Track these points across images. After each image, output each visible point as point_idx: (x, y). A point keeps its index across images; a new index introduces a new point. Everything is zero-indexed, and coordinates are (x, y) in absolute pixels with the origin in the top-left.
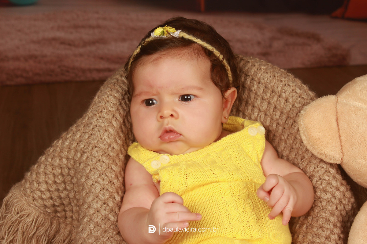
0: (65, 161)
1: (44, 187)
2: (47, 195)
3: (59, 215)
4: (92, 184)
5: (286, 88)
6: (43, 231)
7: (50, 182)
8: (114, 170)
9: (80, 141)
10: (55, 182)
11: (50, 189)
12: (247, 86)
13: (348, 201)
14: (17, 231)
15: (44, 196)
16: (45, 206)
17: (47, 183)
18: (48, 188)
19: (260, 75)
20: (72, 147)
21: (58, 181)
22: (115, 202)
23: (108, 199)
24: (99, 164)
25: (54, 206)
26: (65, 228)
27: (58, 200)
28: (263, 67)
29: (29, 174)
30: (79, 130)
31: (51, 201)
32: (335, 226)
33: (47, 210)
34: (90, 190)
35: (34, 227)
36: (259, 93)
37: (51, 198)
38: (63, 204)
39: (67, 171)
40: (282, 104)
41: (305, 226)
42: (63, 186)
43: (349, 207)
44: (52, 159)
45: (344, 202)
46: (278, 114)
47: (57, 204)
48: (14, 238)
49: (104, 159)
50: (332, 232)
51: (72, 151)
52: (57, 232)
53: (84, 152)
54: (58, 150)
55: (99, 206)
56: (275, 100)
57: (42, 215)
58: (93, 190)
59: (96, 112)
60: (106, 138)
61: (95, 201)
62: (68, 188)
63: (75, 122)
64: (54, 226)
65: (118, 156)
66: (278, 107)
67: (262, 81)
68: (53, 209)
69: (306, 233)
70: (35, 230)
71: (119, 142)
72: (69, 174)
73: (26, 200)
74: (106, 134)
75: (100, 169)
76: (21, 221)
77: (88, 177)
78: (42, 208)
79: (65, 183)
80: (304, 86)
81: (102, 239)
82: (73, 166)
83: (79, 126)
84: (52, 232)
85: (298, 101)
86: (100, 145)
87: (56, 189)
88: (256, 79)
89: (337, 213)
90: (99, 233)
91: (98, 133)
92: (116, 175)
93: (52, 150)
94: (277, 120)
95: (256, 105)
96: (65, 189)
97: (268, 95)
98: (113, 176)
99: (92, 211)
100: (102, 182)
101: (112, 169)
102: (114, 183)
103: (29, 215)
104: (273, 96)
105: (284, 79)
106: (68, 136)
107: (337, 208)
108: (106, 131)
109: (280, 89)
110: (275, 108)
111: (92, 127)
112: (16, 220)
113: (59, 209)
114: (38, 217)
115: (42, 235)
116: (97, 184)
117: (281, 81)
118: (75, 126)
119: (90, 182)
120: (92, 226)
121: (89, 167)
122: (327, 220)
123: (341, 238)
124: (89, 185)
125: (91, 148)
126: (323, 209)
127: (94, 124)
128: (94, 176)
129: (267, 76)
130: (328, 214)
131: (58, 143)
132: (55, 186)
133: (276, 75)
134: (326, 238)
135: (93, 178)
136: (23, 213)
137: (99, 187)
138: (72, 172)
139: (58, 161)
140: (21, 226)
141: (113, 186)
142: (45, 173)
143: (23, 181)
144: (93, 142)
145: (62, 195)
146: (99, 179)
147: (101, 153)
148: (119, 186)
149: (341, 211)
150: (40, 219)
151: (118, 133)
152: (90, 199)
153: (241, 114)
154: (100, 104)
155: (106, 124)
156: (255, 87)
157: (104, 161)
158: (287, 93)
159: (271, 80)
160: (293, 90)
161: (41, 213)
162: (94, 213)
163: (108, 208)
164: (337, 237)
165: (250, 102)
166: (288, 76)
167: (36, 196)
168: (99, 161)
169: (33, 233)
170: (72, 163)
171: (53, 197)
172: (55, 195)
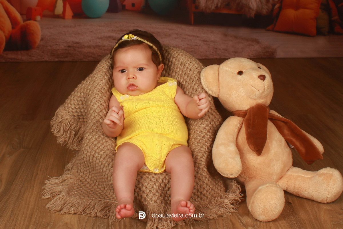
0: (82, 94)
1: (73, 106)
2: (74, 110)
3: (81, 120)
4: (93, 105)
5: (191, 64)
6: (73, 128)
7: (76, 104)
8: (104, 99)
9: (89, 85)
10: (78, 104)
11: (76, 107)
12: (173, 62)
13: (217, 120)
14: (61, 127)
15: (73, 111)
16: (74, 116)
17: (74, 104)
18: (75, 106)
19: (179, 57)
20: (86, 87)
21: (80, 104)
22: (103, 113)
23: (100, 112)
24: (97, 96)
25: (78, 115)
26: (84, 127)
27: (80, 113)
28: (181, 53)
29: (67, 100)
30: (89, 80)
31: (77, 113)
32: (208, 131)
33: (75, 117)
34: (92, 108)
35: (69, 125)
36: (178, 66)
37: (77, 112)
38: (83, 115)
39: (83, 99)
40: (188, 71)
41: (194, 131)
42: (82, 106)
43: (217, 123)
44: (77, 93)
45: (214, 120)
46: (186, 76)
47: (79, 115)
48: (60, 130)
49: (99, 93)
50: (206, 134)
51: (86, 89)
52: (80, 128)
53: (91, 90)
54: (80, 89)
55: (95, 115)
56: (185, 70)
57: (73, 120)
58: (93, 108)
59: (97, 72)
60: (101, 83)
61: (94, 113)
62: (84, 107)
63: (88, 76)
64: (79, 125)
65: (107, 93)
66: (187, 73)
67: (180, 60)
68: (78, 117)
69: (194, 134)
70: (69, 127)
71: (107, 86)
72: (84, 101)
73: (65, 112)
74: (101, 82)
75: (97, 98)
76: (63, 122)
77: (91, 102)
78: (73, 117)
79: (83, 105)
80: (200, 63)
81: (96, 130)
82: (86, 97)
83: (89, 78)
84: (78, 128)
85: (196, 70)
86: (98, 87)
87: (79, 108)
88: (177, 59)
89: (210, 125)
90: (95, 128)
91: (97, 81)
92: (105, 102)
93: (77, 89)
94: (186, 79)
95: (177, 72)
96: (83, 108)
97: (182, 67)
98: (103, 102)
99: (92, 117)
100: (97, 104)
101: (103, 98)
102: (103, 105)
103: (66, 119)
104: (185, 68)
105: (190, 60)
106: (84, 83)
107: (210, 123)
108: (101, 80)
109: (187, 64)
110: (185, 73)
111: (95, 78)
112: (61, 121)
113: (80, 117)
114: (71, 121)
115: (73, 129)
116: (95, 105)
117: (189, 60)
118: (88, 78)
119: (92, 104)
120: (92, 124)
121: (92, 97)
122: (204, 129)
123: (211, 137)
124: (92, 105)
125: (93, 88)
126: (203, 123)
127: (96, 77)
128: (94, 101)
129: (182, 57)
130: (205, 125)
131: (80, 85)
132: (78, 106)
133: (187, 57)
134: (203, 137)
135: (93, 102)
136: (64, 118)
137: (96, 106)
138: (86, 99)
139: (79, 94)
140: (62, 124)
141: (103, 106)
142: (74, 100)
143: (65, 103)
144: (95, 85)
145: (82, 111)
146: (96, 103)
147: (98, 90)
148: (106, 106)
149: (212, 125)
150: (72, 122)
151: (107, 82)
152: (92, 112)
153: (170, 76)
154: (100, 68)
155: (101, 77)
156: (177, 63)
157: (99, 94)
158: (191, 66)
159: (184, 60)
160: (194, 65)
161: (72, 119)
162: (93, 119)
163: (99, 116)
164: (208, 137)
165: (174, 70)
166: (193, 58)
167: (70, 111)
168: (97, 94)
169: (68, 128)
170: (85, 95)
171: (78, 111)
172: (78, 110)
